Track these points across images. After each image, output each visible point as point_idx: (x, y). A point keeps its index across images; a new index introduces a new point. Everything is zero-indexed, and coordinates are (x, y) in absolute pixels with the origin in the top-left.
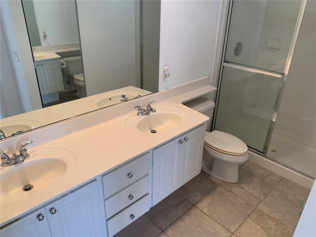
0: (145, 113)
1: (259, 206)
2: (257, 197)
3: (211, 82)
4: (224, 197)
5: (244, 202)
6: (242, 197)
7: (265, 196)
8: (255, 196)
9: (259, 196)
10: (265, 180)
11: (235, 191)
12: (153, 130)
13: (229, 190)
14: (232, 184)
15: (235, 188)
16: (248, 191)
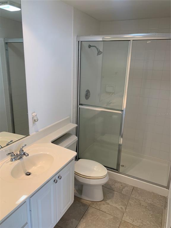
0: (18, 158)
1: (124, 217)
2: (120, 209)
3: (72, 121)
4: (95, 217)
5: (112, 217)
6: (109, 212)
7: (126, 207)
8: (119, 209)
9: (121, 208)
10: (122, 192)
11: (103, 209)
12: (28, 172)
13: (98, 208)
14: (100, 202)
15: (103, 205)
16: (112, 206)
